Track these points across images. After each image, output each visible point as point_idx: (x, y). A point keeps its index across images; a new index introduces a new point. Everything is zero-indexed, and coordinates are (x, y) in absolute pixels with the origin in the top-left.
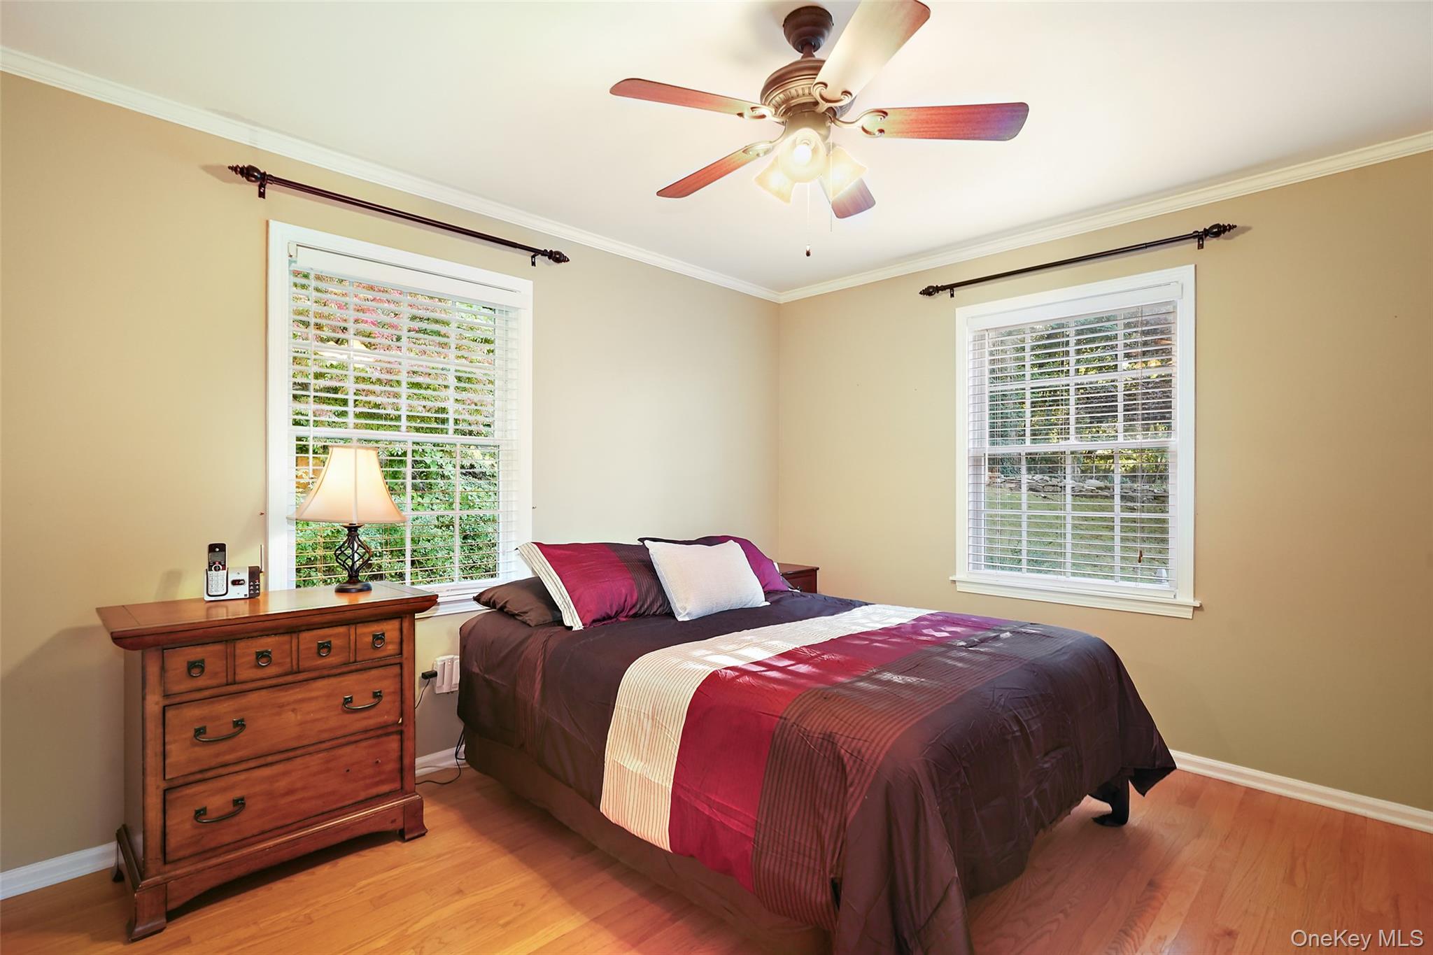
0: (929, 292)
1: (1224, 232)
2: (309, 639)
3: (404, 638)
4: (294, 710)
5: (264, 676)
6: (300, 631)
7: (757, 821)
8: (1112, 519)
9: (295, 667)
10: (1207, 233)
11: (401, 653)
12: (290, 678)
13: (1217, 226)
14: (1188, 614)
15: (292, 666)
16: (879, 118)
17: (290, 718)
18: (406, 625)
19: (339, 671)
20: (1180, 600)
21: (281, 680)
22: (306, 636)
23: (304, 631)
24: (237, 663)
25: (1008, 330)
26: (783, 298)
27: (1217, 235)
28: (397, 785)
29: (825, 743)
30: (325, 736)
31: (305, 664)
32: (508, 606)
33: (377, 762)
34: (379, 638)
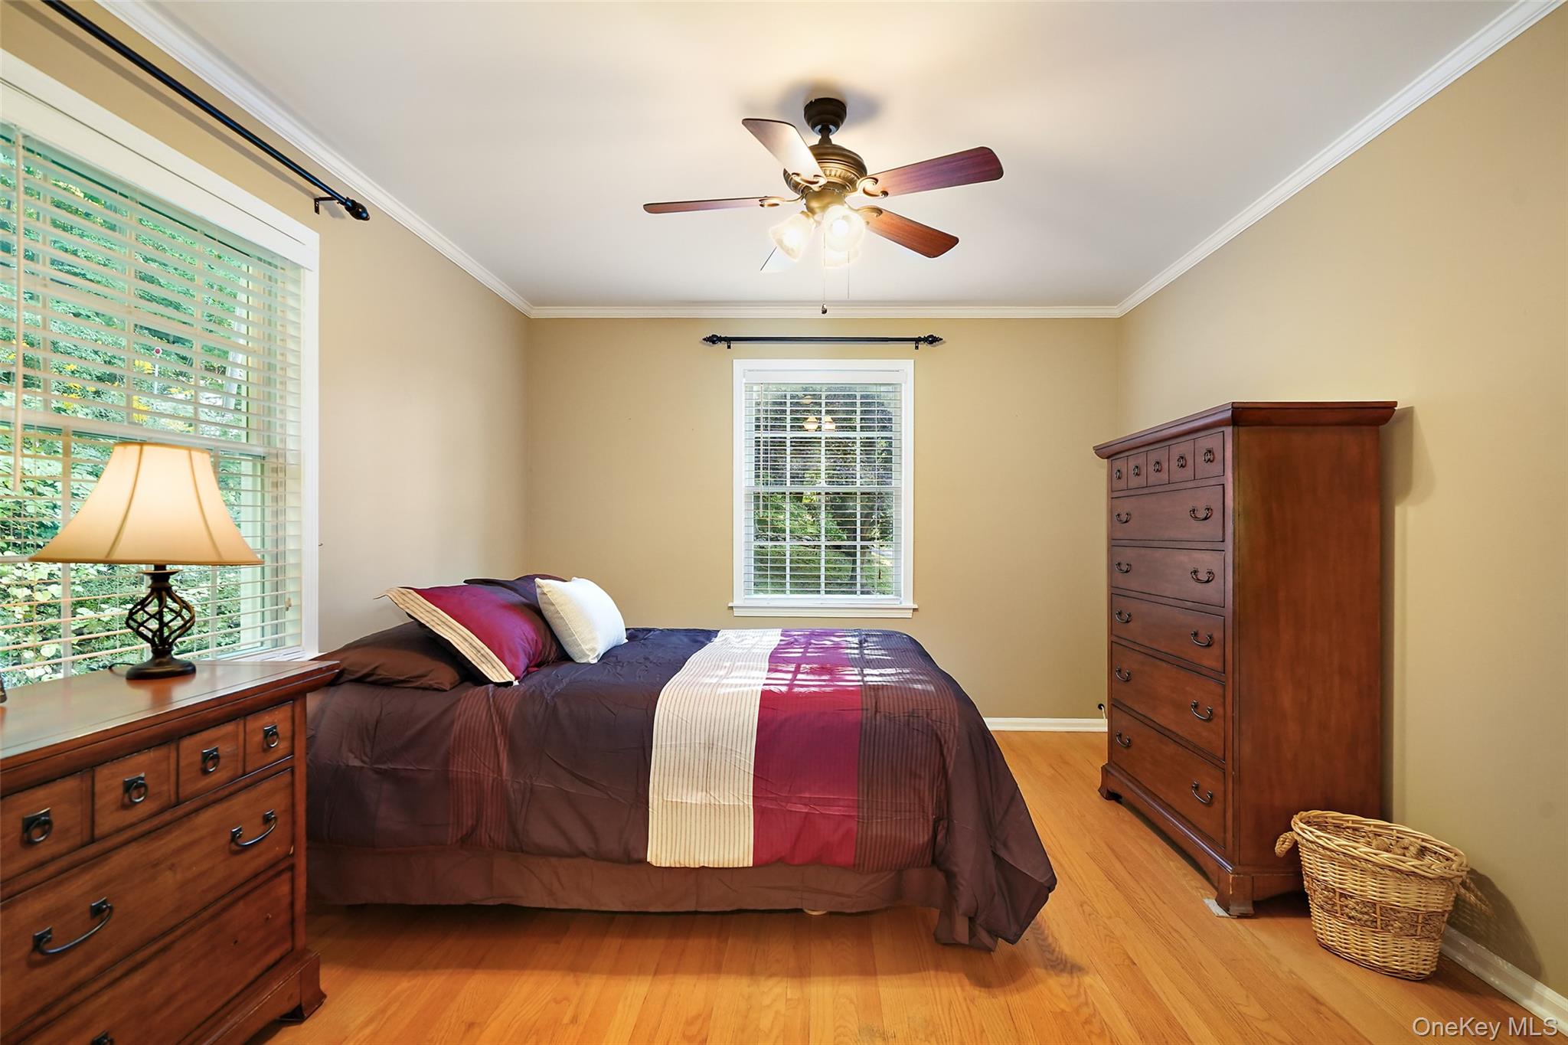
0: (713, 340)
1: (935, 341)
2: (192, 748)
3: (297, 729)
4: (172, 867)
5: (135, 820)
6: (181, 737)
7: (858, 800)
8: (855, 547)
9: (173, 797)
10: (925, 340)
11: (293, 753)
12: (167, 816)
13: (931, 336)
14: (909, 614)
15: (170, 796)
16: (875, 215)
17: (169, 879)
18: (298, 710)
19: (227, 792)
20: (904, 605)
21: (156, 822)
22: (187, 744)
23: (185, 736)
24: (97, 807)
25: (804, 386)
26: (537, 313)
27: (931, 343)
28: (287, 946)
29: (911, 719)
30: (210, 897)
31: (187, 789)
32: (379, 671)
33: (268, 918)
34: (270, 735)
